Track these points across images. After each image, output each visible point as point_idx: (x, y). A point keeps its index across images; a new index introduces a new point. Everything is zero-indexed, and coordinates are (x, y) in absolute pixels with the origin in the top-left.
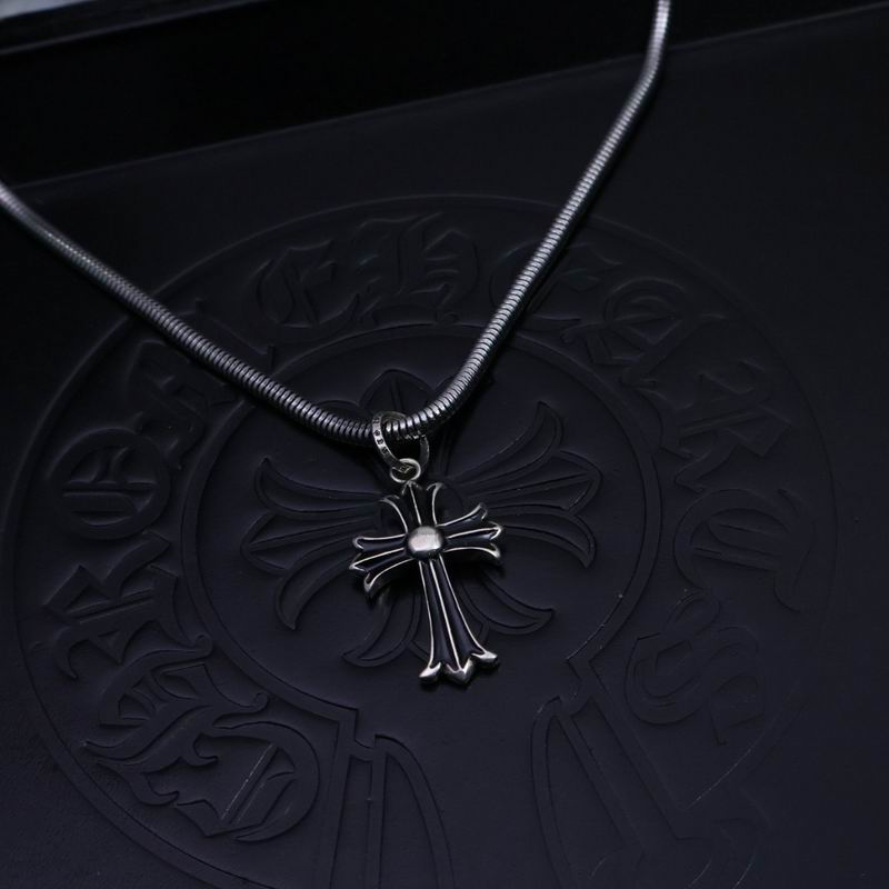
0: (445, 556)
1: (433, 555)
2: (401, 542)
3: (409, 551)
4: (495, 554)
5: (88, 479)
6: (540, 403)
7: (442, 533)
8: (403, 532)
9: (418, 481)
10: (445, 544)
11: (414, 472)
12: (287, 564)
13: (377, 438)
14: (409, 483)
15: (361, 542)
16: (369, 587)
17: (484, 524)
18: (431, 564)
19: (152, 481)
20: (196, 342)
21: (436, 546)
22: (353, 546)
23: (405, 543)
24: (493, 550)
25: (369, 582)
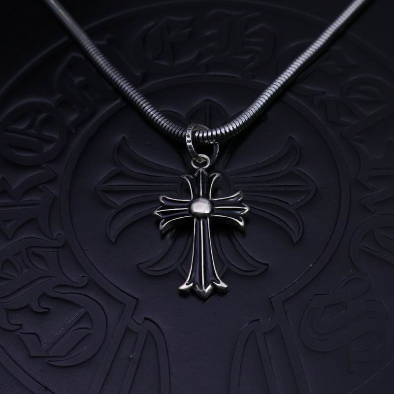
0: (211, 219)
1: (204, 216)
2: (187, 204)
3: (190, 211)
4: (242, 224)
5: (21, 127)
6: (290, 137)
7: (213, 204)
8: (190, 199)
9: (207, 170)
10: (212, 211)
11: (205, 163)
12: (119, 202)
13: (188, 139)
14: (201, 170)
15: (164, 199)
16: (162, 227)
17: (239, 204)
18: (202, 222)
19: (56, 136)
20: (100, 60)
21: (207, 211)
22: (159, 200)
23: (189, 205)
24: (241, 221)
25: (163, 224)
